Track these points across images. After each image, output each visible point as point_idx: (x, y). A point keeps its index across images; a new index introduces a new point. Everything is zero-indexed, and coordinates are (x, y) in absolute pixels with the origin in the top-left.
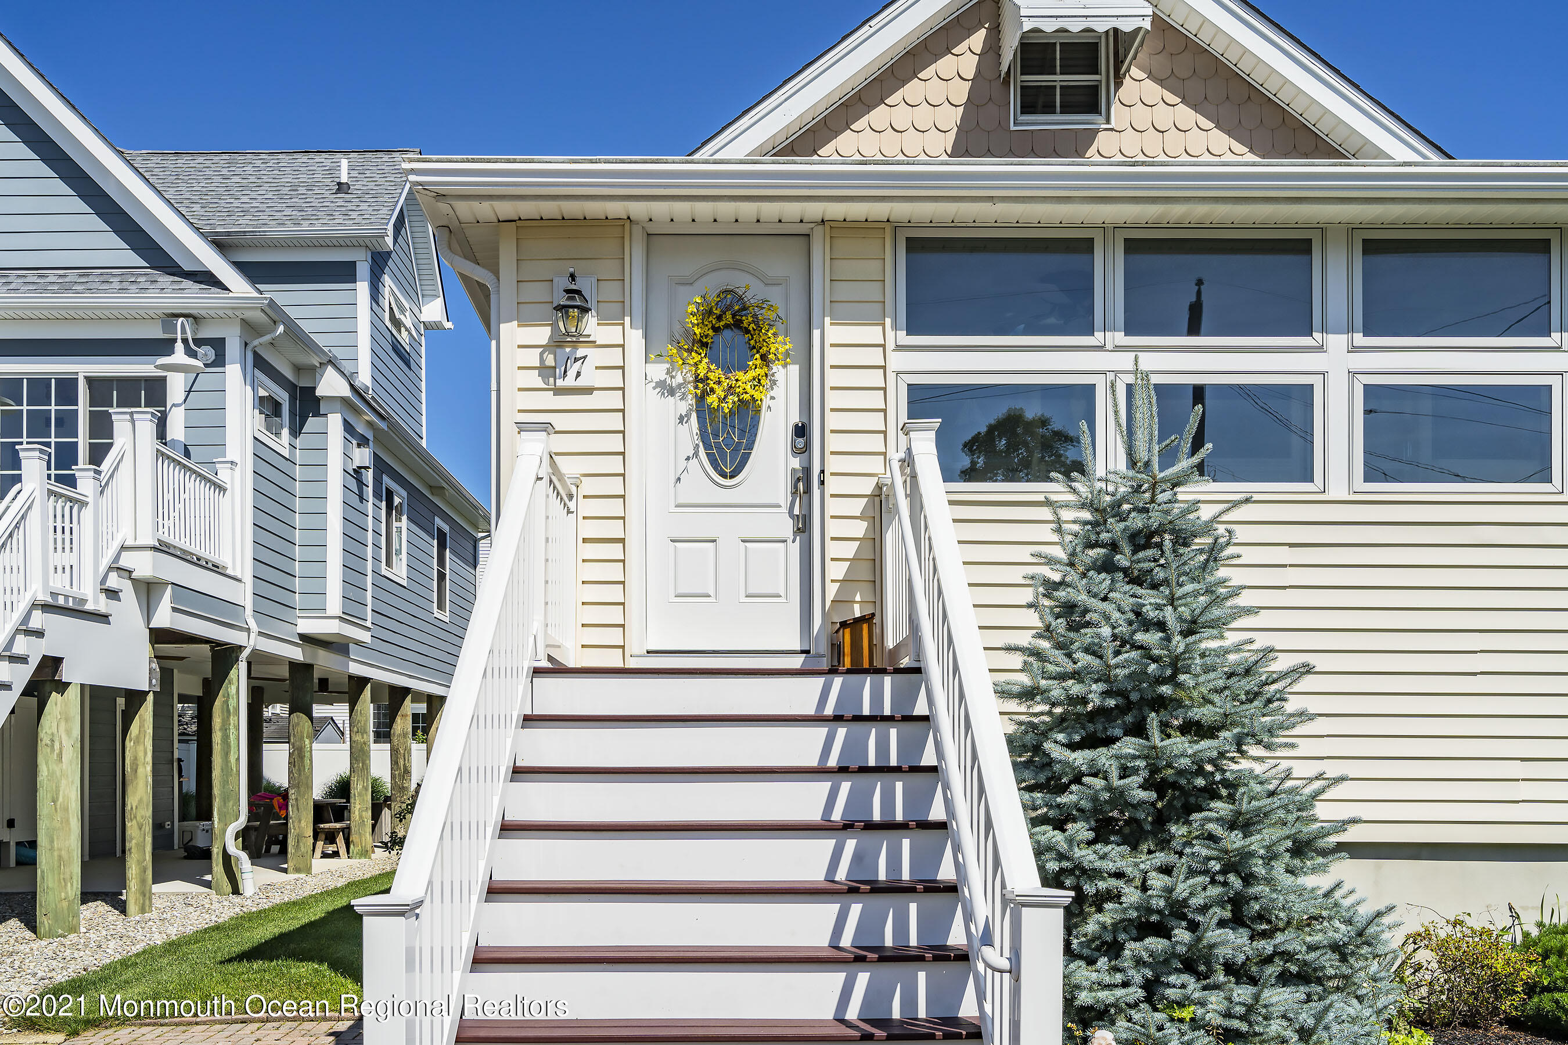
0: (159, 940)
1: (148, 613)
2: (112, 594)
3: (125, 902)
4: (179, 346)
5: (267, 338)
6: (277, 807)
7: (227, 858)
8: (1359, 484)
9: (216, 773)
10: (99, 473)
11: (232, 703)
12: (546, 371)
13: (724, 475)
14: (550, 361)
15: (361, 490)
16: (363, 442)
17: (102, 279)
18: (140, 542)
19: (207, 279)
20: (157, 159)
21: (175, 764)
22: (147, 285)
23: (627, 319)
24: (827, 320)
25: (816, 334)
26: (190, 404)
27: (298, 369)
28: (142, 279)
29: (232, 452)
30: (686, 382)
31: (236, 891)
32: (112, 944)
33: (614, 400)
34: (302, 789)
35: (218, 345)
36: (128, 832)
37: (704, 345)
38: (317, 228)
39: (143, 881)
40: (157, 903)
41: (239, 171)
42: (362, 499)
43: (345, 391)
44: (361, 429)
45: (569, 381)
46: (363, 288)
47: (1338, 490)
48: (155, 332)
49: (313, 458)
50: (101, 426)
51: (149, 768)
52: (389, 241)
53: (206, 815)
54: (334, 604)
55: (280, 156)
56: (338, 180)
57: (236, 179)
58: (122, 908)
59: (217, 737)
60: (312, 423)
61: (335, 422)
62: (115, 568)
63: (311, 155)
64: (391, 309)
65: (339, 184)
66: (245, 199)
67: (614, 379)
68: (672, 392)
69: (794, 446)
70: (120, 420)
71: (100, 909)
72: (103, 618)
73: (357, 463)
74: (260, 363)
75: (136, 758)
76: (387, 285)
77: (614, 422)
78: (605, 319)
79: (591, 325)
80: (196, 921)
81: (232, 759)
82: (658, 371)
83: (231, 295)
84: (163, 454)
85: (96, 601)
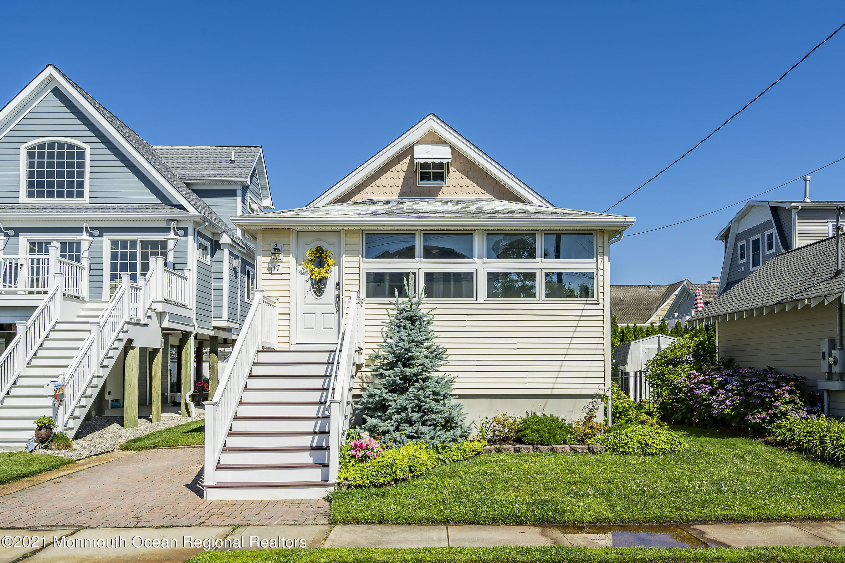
0: (163, 429)
1: (161, 323)
2: (149, 317)
3: (151, 419)
4: (172, 231)
5: (202, 227)
6: (205, 387)
7: (186, 404)
8: (486, 299)
9: (183, 375)
10: (145, 279)
11: (189, 351)
12: (269, 269)
13: (318, 296)
14: (270, 266)
15: (236, 275)
16: (237, 257)
17: (146, 207)
18: (158, 300)
19: (181, 207)
20: (165, 149)
21: (169, 371)
22: (162, 210)
23: (291, 255)
24: (344, 255)
25: (341, 258)
26: (175, 249)
27: (214, 234)
28: (159, 208)
29: (189, 266)
30: (307, 271)
31: (189, 415)
32: (148, 430)
33: (287, 276)
34: (214, 381)
35: (185, 229)
36: (153, 395)
37: (313, 261)
38: (222, 178)
39: (158, 411)
40: (162, 419)
41: (195, 154)
42: (236, 277)
43: (230, 242)
44: (236, 253)
45: (275, 272)
46: (239, 199)
47: (480, 300)
48: (164, 225)
49: (218, 264)
50: (145, 257)
51: (160, 374)
52: (249, 183)
53: (179, 390)
54: (225, 316)
55: (210, 148)
56: (230, 158)
57: (194, 158)
58: (151, 421)
59: (183, 363)
60: (218, 252)
61: (226, 252)
62: (150, 309)
63: (222, 148)
64: (250, 205)
65: (231, 160)
66: (197, 166)
67: (287, 271)
68: (304, 274)
69: (336, 288)
70: (152, 261)
71: (143, 421)
72: (146, 325)
73: (234, 266)
74: (200, 234)
75: (156, 371)
76: (248, 196)
77: (287, 282)
78: (285, 255)
79: (281, 257)
80: (175, 424)
81: (188, 370)
82: (300, 268)
83: (190, 214)
84: (166, 270)
85: (144, 320)
